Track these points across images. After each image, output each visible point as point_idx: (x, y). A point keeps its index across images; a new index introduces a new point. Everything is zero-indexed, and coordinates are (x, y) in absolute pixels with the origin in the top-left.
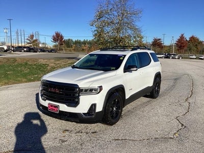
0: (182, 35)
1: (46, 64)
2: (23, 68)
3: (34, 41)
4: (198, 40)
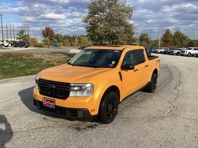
1: (41, 59)
2: (19, 62)
3: (24, 37)
4: (182, 35)
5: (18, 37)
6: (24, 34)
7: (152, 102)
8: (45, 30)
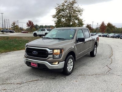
0: (103, 22)
4: (112, 25)
5: (12, 26)
6: (15, 25)
7: (97, 66)
8: (28, 22)
